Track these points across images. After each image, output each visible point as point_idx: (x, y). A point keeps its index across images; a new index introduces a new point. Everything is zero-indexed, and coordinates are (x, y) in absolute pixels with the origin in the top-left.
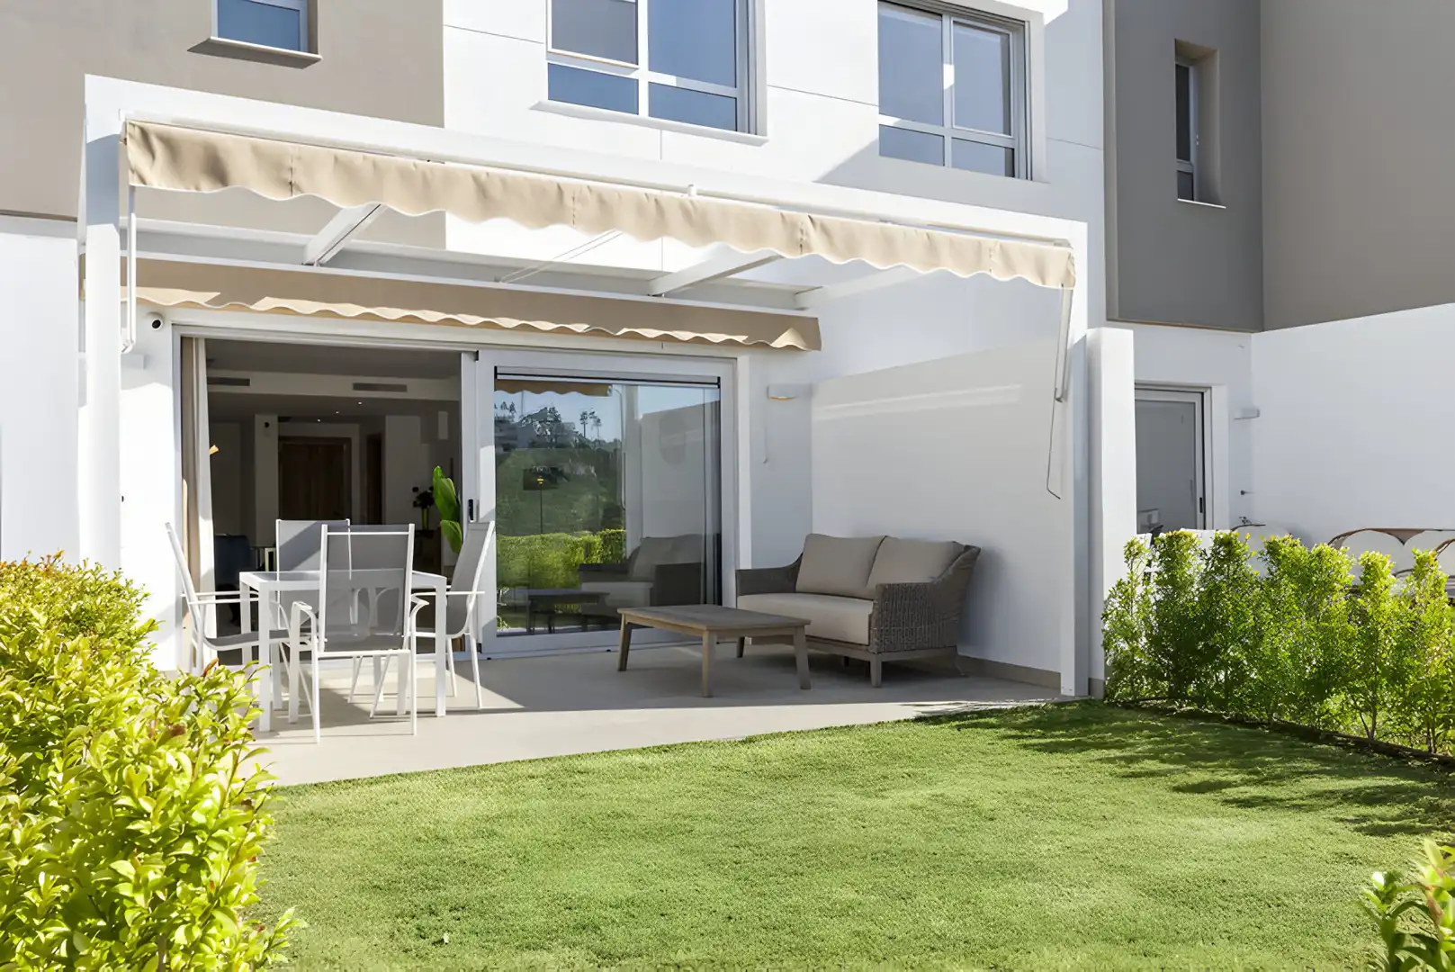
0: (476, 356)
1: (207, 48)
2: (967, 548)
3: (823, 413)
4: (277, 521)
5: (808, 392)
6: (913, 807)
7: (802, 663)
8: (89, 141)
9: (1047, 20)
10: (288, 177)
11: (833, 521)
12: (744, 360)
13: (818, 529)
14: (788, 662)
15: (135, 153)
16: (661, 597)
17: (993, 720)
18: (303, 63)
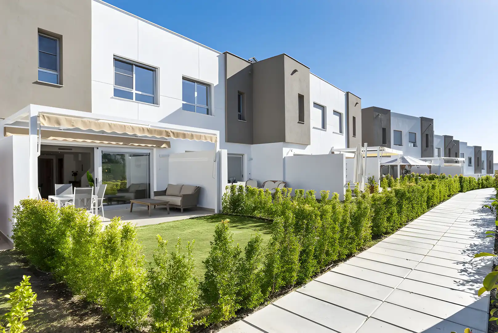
0: (98, 148)
1: (36, 83)
2: (199, 187)
3: (171, 160)
4: (55, 184)
5: (168, 156)
6: (189, 233)
7: (168, 209)
8: (31, 116)
9: (215, 85)
10: (72, 124)
11: (173, 181)
12: (155, 149)
13: (170, 183)
14: (165, 209)
15: (41, 119)
16: (137, 198)
17: (203, 218)
18: (59, 87)
